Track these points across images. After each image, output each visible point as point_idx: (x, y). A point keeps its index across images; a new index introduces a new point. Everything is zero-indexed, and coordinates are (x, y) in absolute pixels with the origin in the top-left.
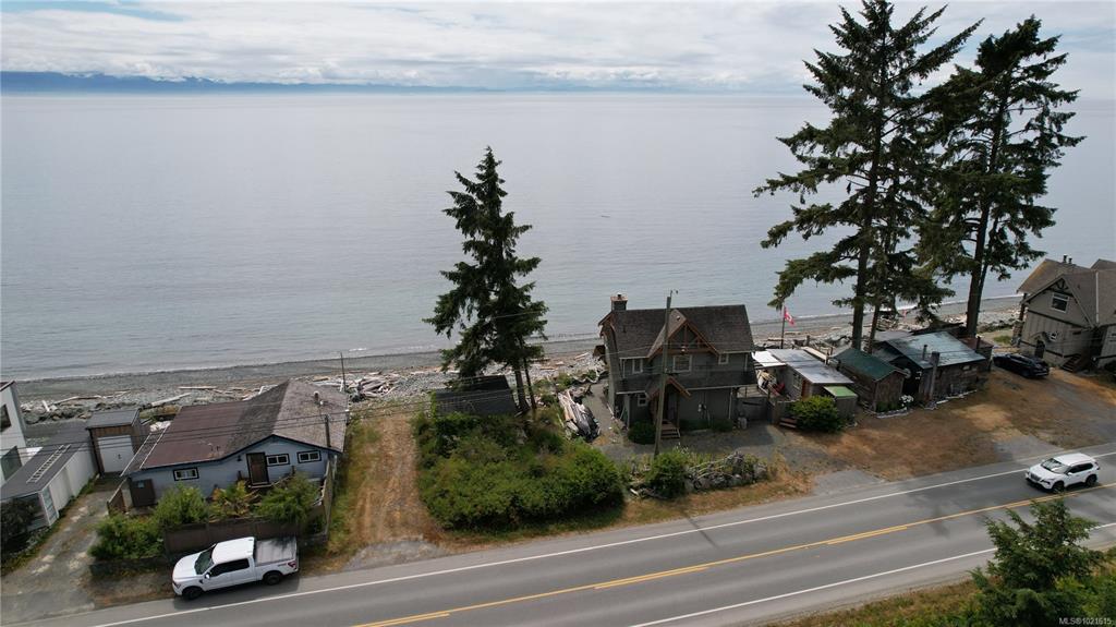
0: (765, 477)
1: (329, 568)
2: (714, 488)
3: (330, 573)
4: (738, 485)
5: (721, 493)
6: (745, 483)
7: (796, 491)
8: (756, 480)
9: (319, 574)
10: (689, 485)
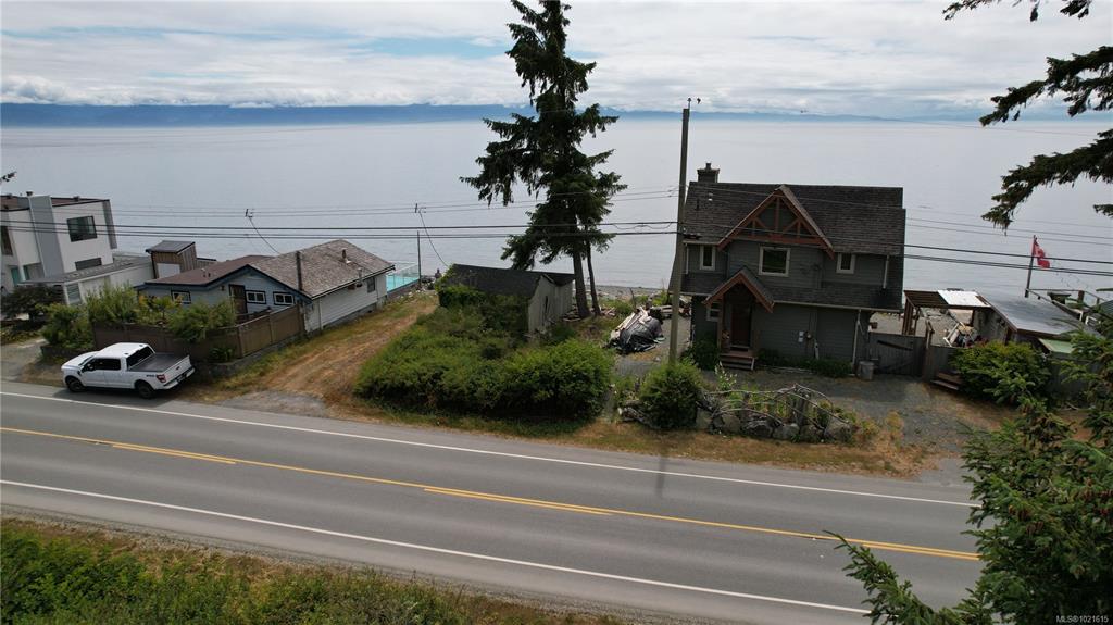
0: (845, 437)
1: (206, 399)
2: (743, 433)
3: (205, 402)
4: (790, 439)
5: (751, 441)
6: (801, 439)
7: (887, 467)
8: (825, 438)
9: (192, 401)
10: (704, 419)
